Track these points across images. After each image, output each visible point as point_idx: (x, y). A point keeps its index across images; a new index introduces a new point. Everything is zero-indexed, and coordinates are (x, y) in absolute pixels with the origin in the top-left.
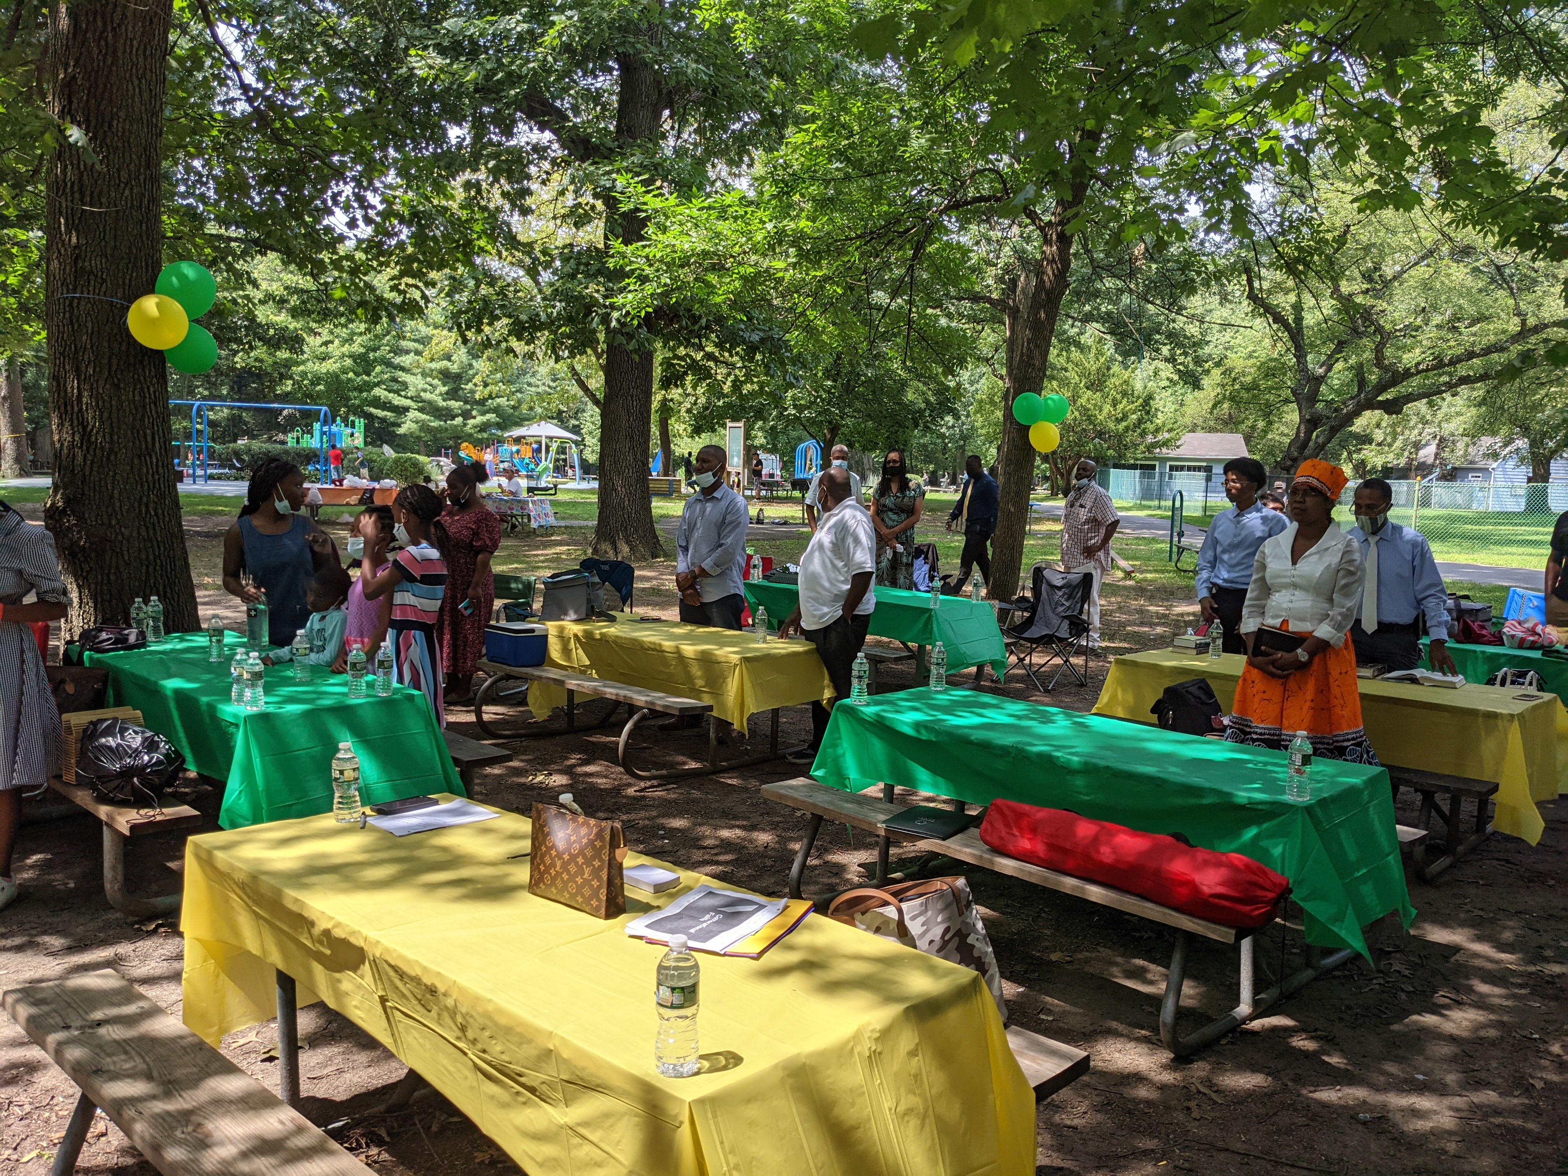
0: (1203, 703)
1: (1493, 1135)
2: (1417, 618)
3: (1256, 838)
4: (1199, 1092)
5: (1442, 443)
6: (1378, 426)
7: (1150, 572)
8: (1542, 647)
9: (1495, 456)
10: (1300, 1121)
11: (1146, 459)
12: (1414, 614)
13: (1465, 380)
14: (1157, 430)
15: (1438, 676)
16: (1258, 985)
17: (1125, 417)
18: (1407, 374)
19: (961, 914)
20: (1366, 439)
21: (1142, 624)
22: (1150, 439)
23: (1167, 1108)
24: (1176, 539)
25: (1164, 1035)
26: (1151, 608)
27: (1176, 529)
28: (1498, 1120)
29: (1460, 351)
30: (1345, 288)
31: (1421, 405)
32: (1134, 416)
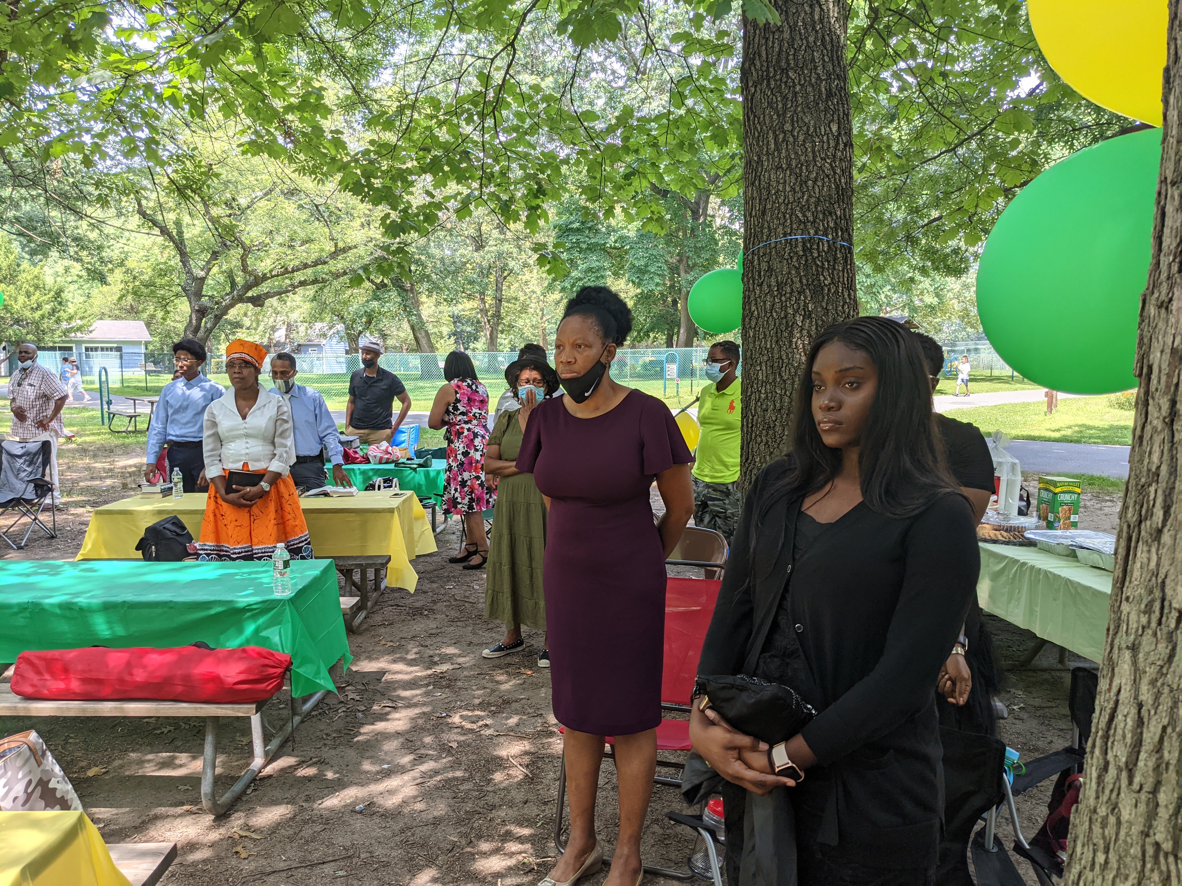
0: (178, 535)
1: (438, 788)
2: (321, 451)
3: (257, 631)
4: (241, 837)
5: (290, 328)
6: (245, 315)
7: (88, 435)
8: (393, 462)
9: (324, 335)
10: (318, 828)
11: (64, 342)
12: (319, 447)
13: (302, 284)
14: (71, 318)
15: (341, 489)
16: (267, 739)
17: (39, 307)
18: (265, 278)
19: (39, 764)
20: (237, 325)
21: (92, 478)
22: (64, 325)
23: (220, 859)
24: (105, 407)
25: (205, 803)
26: (97, 465)
27: (105, 399)
28: (439, 778)
29: (297, 263)
30: (215, 211)
31: (274, 301)
32: (48, 307)
